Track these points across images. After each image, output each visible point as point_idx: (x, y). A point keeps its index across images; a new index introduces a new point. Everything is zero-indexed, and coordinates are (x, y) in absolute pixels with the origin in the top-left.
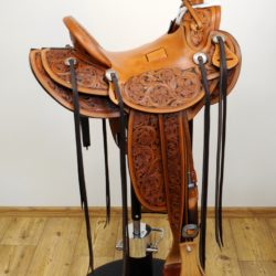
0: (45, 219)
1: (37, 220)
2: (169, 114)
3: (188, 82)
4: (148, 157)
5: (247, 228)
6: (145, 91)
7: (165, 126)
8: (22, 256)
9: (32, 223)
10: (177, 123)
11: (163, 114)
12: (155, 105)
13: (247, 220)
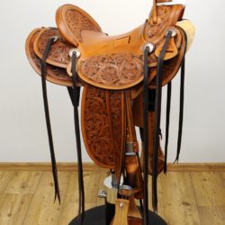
0: (40, 172)
1: (34, 173)
2: (114, 90)
3: (134, 67)
4: (98, 123)
5: (205, 180)
6: (98, 69)
7: (110, 100)
8: (22, 203)
9: (30, 176)
10: (120, 99)
11: (110, 90)
12: (104, 81)
13: (204, 173)
